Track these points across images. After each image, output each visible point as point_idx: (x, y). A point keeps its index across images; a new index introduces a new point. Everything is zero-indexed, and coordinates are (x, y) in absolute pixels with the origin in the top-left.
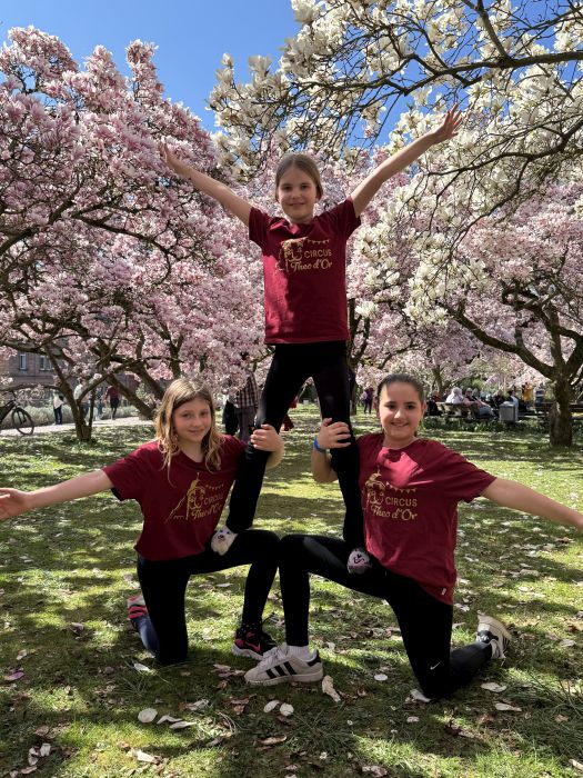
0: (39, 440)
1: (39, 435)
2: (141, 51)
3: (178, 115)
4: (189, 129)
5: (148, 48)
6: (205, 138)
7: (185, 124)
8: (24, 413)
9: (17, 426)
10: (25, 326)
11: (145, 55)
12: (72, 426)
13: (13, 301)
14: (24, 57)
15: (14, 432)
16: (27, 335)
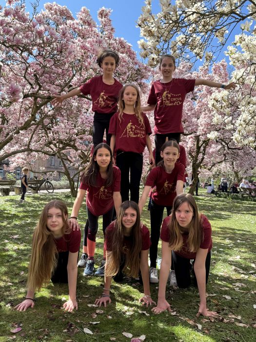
0: (55, 195)
1: (56, 193)
2: (104, 13)
3: (121, 43)
4: (126, 49)
5: (108, 11)
6: (134, 54)
7: (124, 47)
8: (50, 183)
9: (47, 189)
10: (52, 146)
11: (107, 15)
12: (69, 190)
13: (47, 134)
14: (50, 16)
15: (45, 191)
16: (53, 150)
